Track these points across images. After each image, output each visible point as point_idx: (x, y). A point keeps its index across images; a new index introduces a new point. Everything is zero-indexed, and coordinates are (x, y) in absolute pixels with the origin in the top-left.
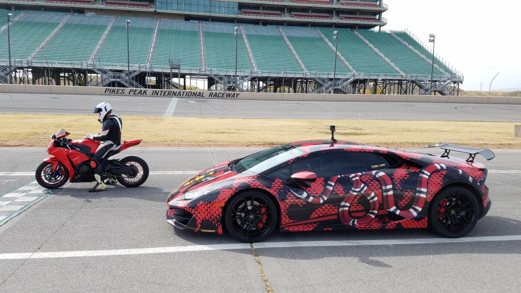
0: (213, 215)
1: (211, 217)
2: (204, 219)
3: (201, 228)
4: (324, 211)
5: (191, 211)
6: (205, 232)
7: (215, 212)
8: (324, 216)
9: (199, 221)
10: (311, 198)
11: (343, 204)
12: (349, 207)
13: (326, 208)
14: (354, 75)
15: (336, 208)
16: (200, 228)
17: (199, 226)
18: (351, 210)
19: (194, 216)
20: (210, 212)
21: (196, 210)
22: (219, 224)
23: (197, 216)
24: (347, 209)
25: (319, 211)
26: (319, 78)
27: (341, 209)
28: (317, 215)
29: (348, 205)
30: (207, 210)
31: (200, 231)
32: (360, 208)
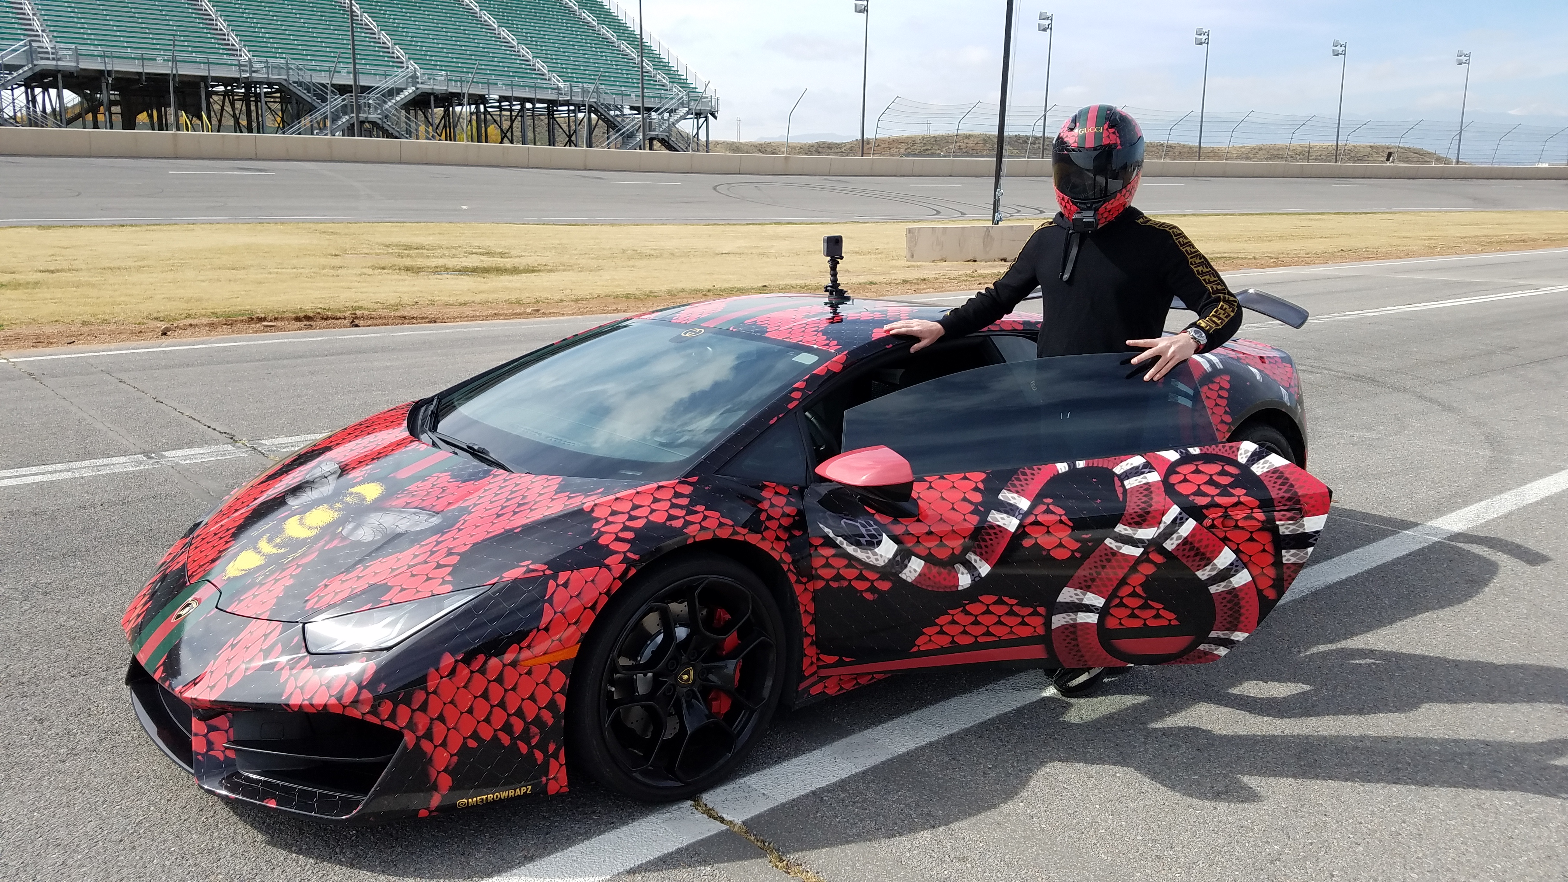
0: (520, 713)
1: (507, 728)
2: (472, 744)
3: (458, 786)
4: (976, 623)
5: (392, 717)
6: (475, 806)
7: (532, 698)
8: (976, 646)
9: (442, 759)
10: (915, 567)
11: (1067, 595)
12: (1103, 613)
13: (988, 612)
14: (414, 77)
15: (1035, 613)
16: (451, 789)
17: (445, 781)
18: (1112, 623)
19: (409, 739)
20: (502, 705)
21: (424, 708)
22: (552, 747)
23: (429, 735)
24: (1093, 618)
25: (953, 622)
26: (300, 84)
27: (1058, 620)
28: (944, 641)
29: (1099, 602)
30: (485, 695)
31: (448, 810)
32: (1157, 616)
